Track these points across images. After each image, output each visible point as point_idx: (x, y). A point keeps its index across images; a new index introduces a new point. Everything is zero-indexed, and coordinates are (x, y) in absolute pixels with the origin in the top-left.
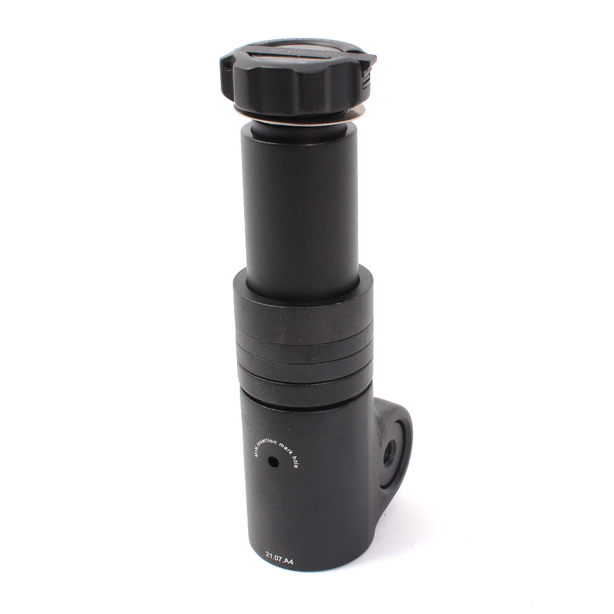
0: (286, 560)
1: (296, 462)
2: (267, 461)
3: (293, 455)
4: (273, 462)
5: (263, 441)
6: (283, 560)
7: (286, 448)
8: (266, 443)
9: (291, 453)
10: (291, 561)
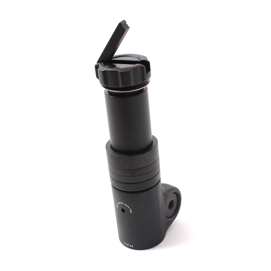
0: (130, 246)
1: (131, 211)
2: (121, 210)
3: (130, 208)
4: (123, 210)
5: (119, 203)
6: (129, 245)
7: (127, 206)
8: (120, 204)
9: (129, 207)
10: (132, 246)
